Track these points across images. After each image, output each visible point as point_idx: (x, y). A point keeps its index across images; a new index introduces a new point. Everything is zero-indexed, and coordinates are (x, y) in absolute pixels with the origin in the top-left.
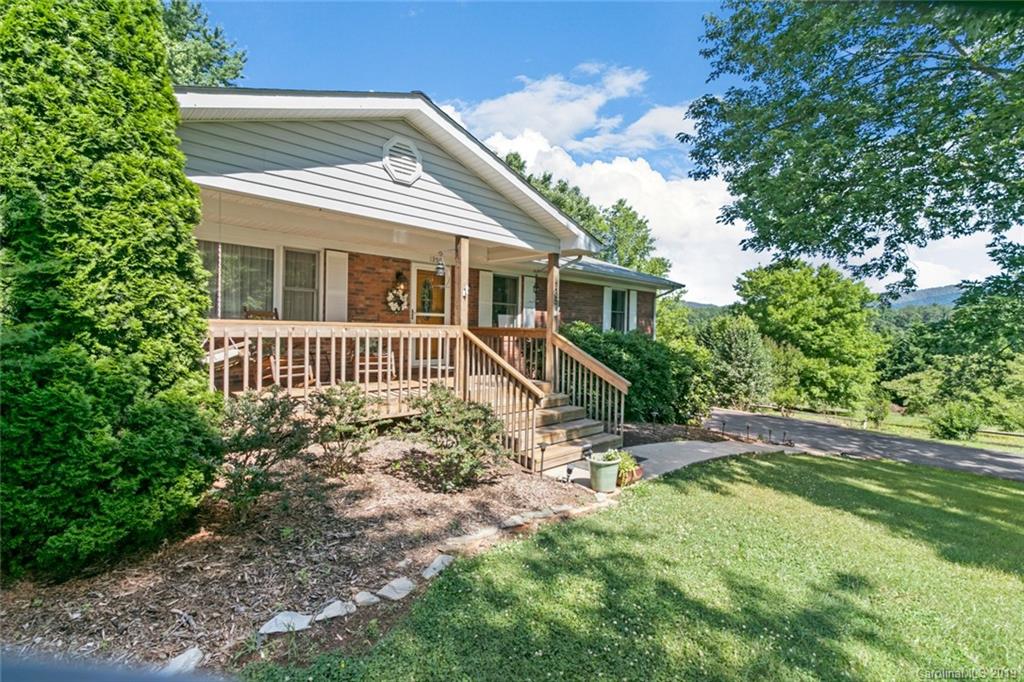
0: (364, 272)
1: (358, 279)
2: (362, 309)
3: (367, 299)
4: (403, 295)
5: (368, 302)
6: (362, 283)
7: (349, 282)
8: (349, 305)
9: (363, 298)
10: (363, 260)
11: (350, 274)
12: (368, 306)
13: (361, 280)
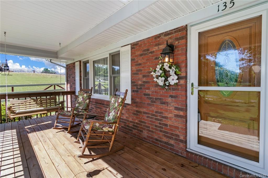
0: (141, 55)
1: (137, 62)
2: (141, 85)
3: (144, 76)
4: (170, 67)
5: (144, 79)
6: (140, 64)
7: (132, 66)
8: (132, 82)
9: (141, 76)
10: (140, 46)
11: (132, 60)
12: (144, 82)
13: (139, 62)
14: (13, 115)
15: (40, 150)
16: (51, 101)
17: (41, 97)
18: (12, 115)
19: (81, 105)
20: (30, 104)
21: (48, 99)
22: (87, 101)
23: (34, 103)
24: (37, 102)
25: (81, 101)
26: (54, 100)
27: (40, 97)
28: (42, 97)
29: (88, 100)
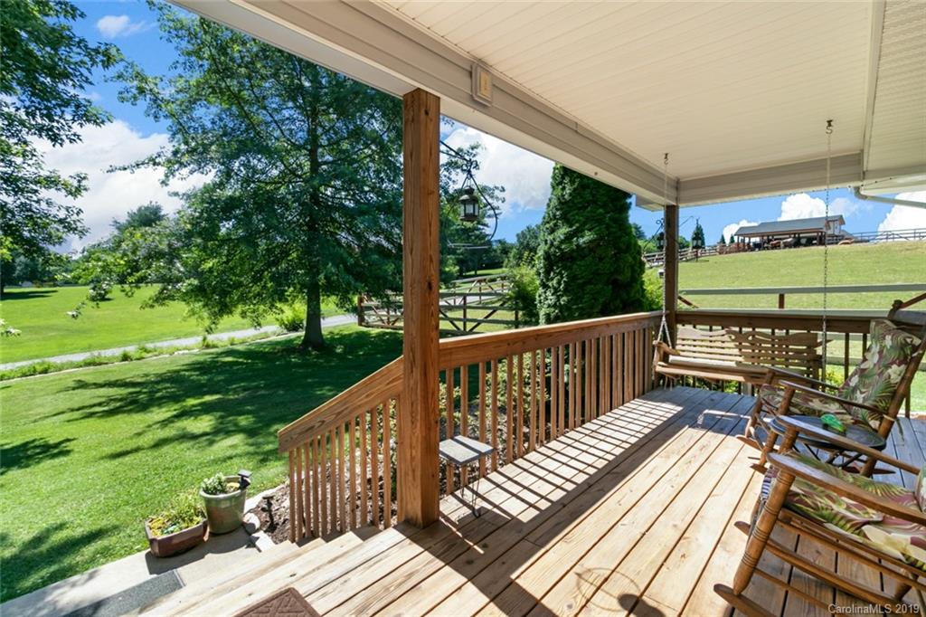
14: (663, 366)
15: (651, 472)
16: (791, 347)
17: (754, 329)
18: (660, 365)
19: (864, 386)
20: (712, 344)
21: (777, 338)
22: (890, 371)
23: (732, 345)
24: (740, 344)
25: (872, 366)
26: (805, 347)
27: (751, 330)
28: (757, 330)
29: (895, 367)
